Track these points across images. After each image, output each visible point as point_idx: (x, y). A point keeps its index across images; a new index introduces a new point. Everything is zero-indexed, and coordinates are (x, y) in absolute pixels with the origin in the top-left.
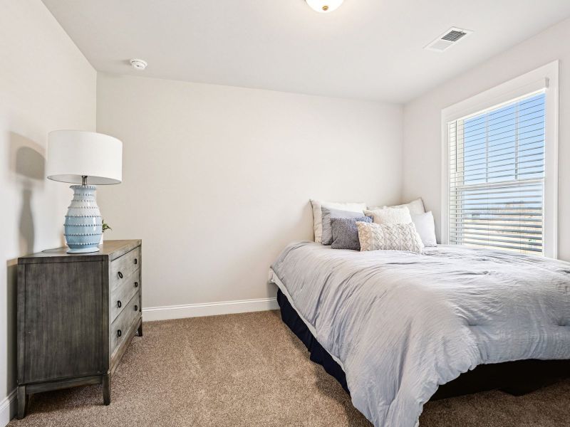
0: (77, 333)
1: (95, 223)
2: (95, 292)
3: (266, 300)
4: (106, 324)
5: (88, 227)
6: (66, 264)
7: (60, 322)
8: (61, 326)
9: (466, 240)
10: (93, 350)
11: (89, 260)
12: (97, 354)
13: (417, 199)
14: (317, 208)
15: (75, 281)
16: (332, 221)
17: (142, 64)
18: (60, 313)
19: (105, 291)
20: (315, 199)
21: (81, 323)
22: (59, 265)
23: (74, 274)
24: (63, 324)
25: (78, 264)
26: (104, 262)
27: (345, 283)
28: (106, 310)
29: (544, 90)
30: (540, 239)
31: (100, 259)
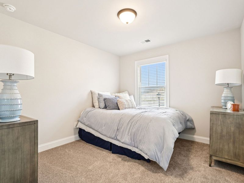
0: (18, 171)
1: (19, 103)
2: (30, 143)
3: (73, 137)
4: (36, 160)
5: (16, 105)
6: (11, 129)
7: (7, 166)
8: (7, 169)
9: (142, 104)
10: (29, 177)
11: (26, 124)
12: (31, 179)
13: (126, 91)
14: (95, 94)
15: (18, 138)
16: (105, 99)
17: (13, 9)
18: (7, 161)
19: (36, 141)
20: (93, 90)
21: (21, 163)
22: (6, 130)
23: (17, 134)
24: (8, 167)
25: (19, 128)
26: (35, 125)
27: (131, 120)
28: (36, 152)
29: (165, 62)
30: (164, 102)
31: (33, 123)
